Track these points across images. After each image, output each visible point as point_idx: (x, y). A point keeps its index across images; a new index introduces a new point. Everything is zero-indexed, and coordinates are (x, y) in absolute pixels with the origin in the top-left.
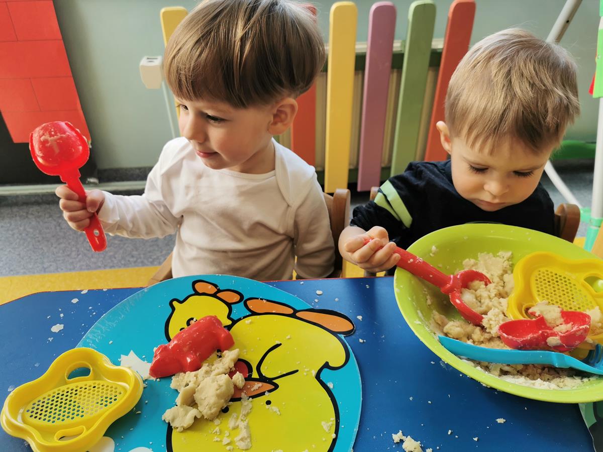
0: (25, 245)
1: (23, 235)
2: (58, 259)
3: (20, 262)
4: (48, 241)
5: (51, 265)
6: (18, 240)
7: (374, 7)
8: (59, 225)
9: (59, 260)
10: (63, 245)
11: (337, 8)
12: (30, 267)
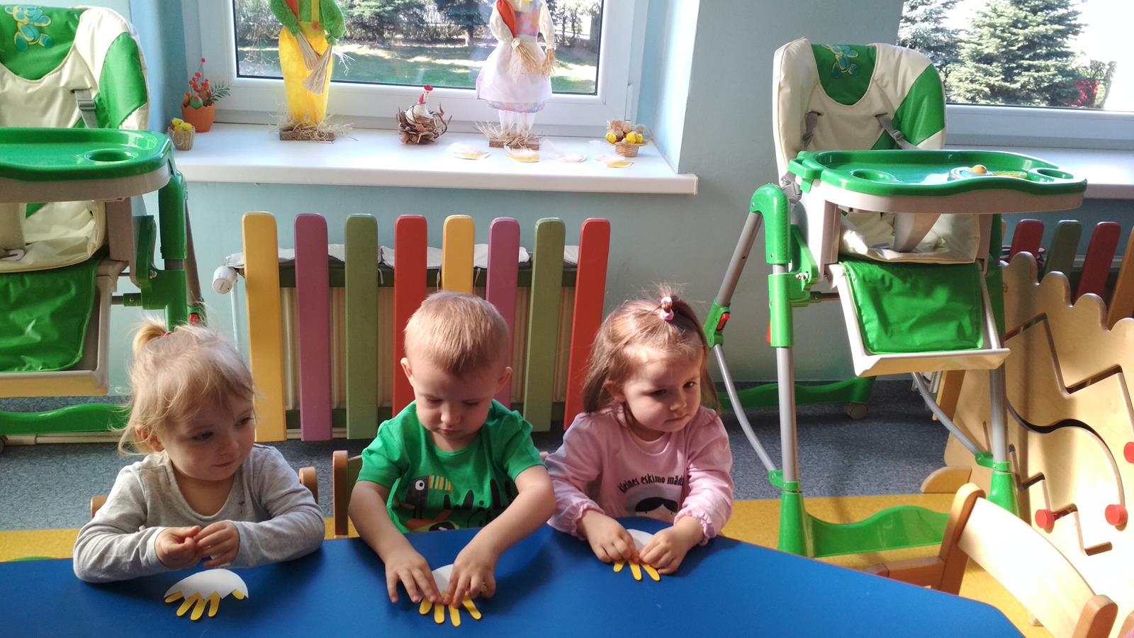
0: (18, 493)
1: (14, 480)
2: (67, 511)
3: (14, 514)
4: (50, 489)
5: (57, 519)
6: (7, 487)
7: (494, 222)
8: (64, 470)
9: (69, 514)
10: (72, 495)
11: (451, 222)
12: (30, 520)
